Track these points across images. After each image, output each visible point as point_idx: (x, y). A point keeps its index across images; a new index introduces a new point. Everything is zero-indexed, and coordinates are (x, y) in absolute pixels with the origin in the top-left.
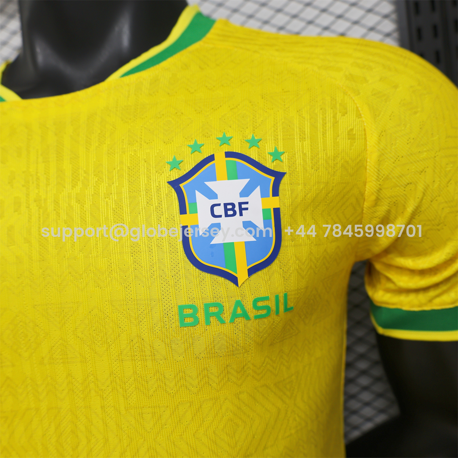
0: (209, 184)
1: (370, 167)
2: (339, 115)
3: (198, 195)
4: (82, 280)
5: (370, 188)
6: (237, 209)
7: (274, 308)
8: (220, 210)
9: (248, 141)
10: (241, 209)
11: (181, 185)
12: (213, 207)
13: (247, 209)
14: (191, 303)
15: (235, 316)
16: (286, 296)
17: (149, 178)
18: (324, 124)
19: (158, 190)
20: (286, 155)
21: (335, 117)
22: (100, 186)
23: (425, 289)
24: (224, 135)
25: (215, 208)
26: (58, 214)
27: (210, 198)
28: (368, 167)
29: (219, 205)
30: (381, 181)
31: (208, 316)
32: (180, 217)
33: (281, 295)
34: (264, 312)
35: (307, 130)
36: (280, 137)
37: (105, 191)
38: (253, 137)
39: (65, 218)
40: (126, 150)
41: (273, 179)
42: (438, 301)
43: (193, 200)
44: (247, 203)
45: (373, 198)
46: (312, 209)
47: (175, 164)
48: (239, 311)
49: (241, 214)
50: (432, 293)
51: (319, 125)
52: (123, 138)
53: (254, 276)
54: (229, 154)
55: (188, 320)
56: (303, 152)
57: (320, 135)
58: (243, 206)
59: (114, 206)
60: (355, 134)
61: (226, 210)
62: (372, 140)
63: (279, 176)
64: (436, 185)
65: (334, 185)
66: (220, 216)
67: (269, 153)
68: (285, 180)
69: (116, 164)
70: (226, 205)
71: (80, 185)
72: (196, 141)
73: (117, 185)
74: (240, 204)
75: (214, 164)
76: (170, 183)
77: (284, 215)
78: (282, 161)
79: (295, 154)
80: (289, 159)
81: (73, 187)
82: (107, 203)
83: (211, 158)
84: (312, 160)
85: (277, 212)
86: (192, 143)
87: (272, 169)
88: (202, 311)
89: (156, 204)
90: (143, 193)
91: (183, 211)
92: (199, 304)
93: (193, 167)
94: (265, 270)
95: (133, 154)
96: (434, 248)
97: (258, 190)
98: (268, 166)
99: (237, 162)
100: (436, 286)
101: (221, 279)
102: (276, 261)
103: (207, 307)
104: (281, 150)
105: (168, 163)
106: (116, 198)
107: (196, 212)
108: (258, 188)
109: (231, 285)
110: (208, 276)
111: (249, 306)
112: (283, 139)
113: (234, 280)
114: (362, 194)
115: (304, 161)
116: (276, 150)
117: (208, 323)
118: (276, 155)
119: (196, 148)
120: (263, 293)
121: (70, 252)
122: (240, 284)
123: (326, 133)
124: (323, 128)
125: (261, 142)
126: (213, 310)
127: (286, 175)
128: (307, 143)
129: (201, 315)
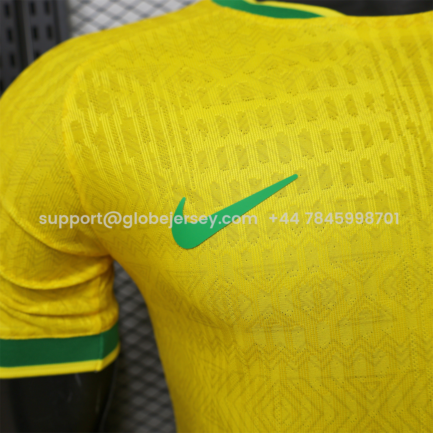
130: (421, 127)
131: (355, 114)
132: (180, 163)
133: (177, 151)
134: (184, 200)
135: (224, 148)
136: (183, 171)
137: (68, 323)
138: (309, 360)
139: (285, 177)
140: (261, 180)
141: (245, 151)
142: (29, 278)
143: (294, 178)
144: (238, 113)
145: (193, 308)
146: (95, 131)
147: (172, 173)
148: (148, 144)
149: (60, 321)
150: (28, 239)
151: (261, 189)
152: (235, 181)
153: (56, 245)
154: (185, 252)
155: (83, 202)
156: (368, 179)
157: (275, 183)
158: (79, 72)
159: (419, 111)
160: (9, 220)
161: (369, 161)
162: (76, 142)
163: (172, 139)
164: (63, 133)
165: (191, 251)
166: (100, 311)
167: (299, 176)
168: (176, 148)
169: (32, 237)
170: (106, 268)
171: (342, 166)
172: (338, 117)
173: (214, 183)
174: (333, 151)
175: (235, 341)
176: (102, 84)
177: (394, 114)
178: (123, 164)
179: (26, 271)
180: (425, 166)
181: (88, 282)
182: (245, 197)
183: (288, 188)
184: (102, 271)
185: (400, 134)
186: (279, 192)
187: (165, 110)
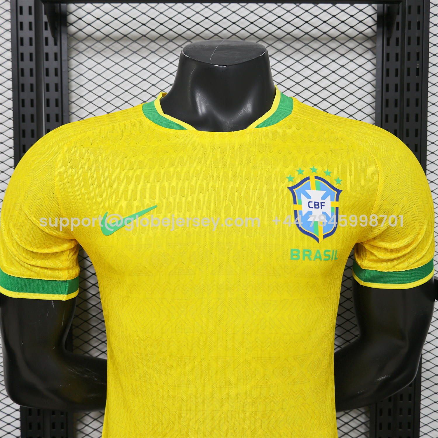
0: (307, 191)
1: (379, 193)
2: (368, 165)
3: (302, 195)
4: (239, 232)
5: (377, 203)
6: (320, 205)
7: (331, 256)
8: (312, 205)
9: (325, 172)
10: (322, 206)
11: (294, 190)
12: (309, 202)
13: (324, 206)
14: (297, 248)
15: (316, 257)
16: (336, 251)
17: (277, 184)
18: (361, 169)
19: (282, 190)
20: (343, 181)
21: (366, 166)
22: (250, 185)
23: (392, 260)
24: (314, 167)
25: (310, 203)
26: (226, 197)
27: (308, 198)
28: (378, 193)
29: (312, 202)
30: (383, 200)
31: (304, 255)
32: (293, 206)
33: (335, 251)
34: (327, 258)
35: (353, 171)
36: (340, 172)
37: (253, 188)
38: (327, 170)
39: (230, 199)
40: (264, 168)
41: (336, 192)
42: (397, 267)
43: (300, 198)
44: (324, 203)
45: (378, 208)
46: (351, 210)
47: (291, 179)
48: (318, 255)
49: (321, 208)
50: (395, 262)
51: (358, 169)
52: (261, 161)
53: (326, 239)
54: (316, 178)
55: (295, 257)
56: (350, 181)
57: (358, 174)
58: (323, 204)
59: (258, 196)
60: (374, 176)
61: (315, 205)
62: (381, 180)
63: (339, 192)
64: (408, 206)
65: (362, 199)
66: (312, 208)
67: (335, 180)
68: (341, 194)
69: (258, 174)
70: (315, 202)
71: (238, 182)
72: (300, 169)
73: (260, 185)
74: (321, 203)
75: (309, 182)
76: (289, 188)
77: (340, 211)
78: (340, 184)
79: (347, 182)
80: (344, 184)
81: (234, 183)
82: (254, 194)
83: (308, 178)
84: (354, 186)
85: (337, 209)
86: (298, 169)
87: (336, 188)
88: (302, 253)
89: (282, 198)
90: (274, 191)
91: (295, 203)
92: (301, 249)
93: (300, 181)
94: (330, 237)
95: (267, 171)
96: (401, 238)
97: (329, 197)
98: (334, 186)
99: (320, 182)
100: (398, 258)
101: (312, 239)
102: (335, 233)
103: (304, 251)
104: (340, 179)
105: (287, 178)
106: (259, 192)
107: (301, 204)
108: (330, 196)
109: (316, 242)
110: (306, 236)
111: (322, 253)
112: (342, 174)
113: (317, 239)
114: (372, 206)
115: (351, 186)
116: (338, 178)
117: (304, 259)
118: (338, 181)
119: (300, 172)
120: (329, 248)
121: (233, 217)
122: (320, 241)
123: (361, 174)
124: (360, 171)
125: (331, 173)
126: (307, 253)
127: (342, 192)
128: (352, 177)
129: (301, 255)
130: (218, 188)
131: (189, 180)
132: (107, 196)
133: (106, 190)
134: (107, 213)
135: (127, 190)
136: (108, 199)
137: (50, 272)
138: (156, 290)
139: (152, 206)
140: (141, 206)
141: (136, 192)
142: (32, 246)
143: (156, 207)
144: (136, 174)
145: (109, 264)
146: (70, 177)
147: (103, 200)
148: (93, 186)
149: (46, 271)
150: (33, 226)
151: (141, 211)
152: (130, 206)
153: (47, 231)
154: (106, 237)
155: (62, 211)
156: (189, 210)
157: (147, 208)
158: (65, 147)
159: (219, 180)
160: (25, 216)
161: (191, 202)
162: (60, 181)
163: (105, 184)
164: (55, 177)
165: (108, 237)
166: (68, 268)
167: (158, 206)
168: (106, 189)
169: (35, 225)
170: (73, 246)
171: (178, 203)
172: (180, 180)
173: (121, 206)
174: (175, 196)
175: (125, 280)
176: (75, 154)
177: (207, 181)
178: (82, 194)
179: (31, 242)
180: (216, 206)
181: (63, 252)
182: (133, 214)
183: (152, 211)
184: (71, 248)
185: (208, 191)
186: (148, 213)
187: (103, 170)
